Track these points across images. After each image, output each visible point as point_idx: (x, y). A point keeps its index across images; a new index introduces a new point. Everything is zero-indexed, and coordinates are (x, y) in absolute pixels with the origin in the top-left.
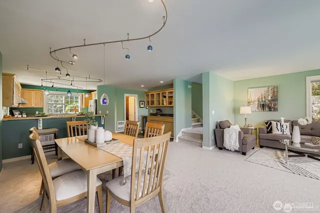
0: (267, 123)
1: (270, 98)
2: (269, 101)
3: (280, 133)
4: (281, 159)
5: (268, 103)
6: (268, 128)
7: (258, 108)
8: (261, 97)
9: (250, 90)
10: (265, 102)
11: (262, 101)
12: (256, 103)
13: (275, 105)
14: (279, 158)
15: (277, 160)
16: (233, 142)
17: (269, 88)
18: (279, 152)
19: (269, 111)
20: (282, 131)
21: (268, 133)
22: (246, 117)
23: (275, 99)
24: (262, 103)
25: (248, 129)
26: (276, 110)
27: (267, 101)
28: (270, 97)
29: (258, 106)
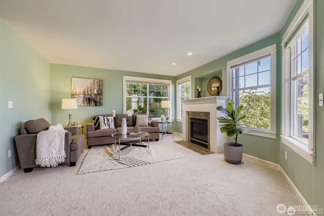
0: (94, 119)
1: (95, 92)
2: (95, 94)
3: (107, 127)
4: (114, 155)
5: (94, 96)
6: (95, 124)
7: (83, 102)
8: (86, 90)
9: (73, 79)
10: (91, 95)
11: (88, 94)
12: (82, 96)
13: (101, 99)
14: (111, 155)
15: (110, 158)
16: (55, 152)
17: (95, 80)
18: (108, 148)
19: (96, 105)
20: (109, 125)
21: (96, 129)
22: (70, 113)
23: (100, 93)
24: (88, 97)
25: (75, 128)
26: (101, 104)
27: (93, 95)
28: (96, 90)
29: (84, 100)
